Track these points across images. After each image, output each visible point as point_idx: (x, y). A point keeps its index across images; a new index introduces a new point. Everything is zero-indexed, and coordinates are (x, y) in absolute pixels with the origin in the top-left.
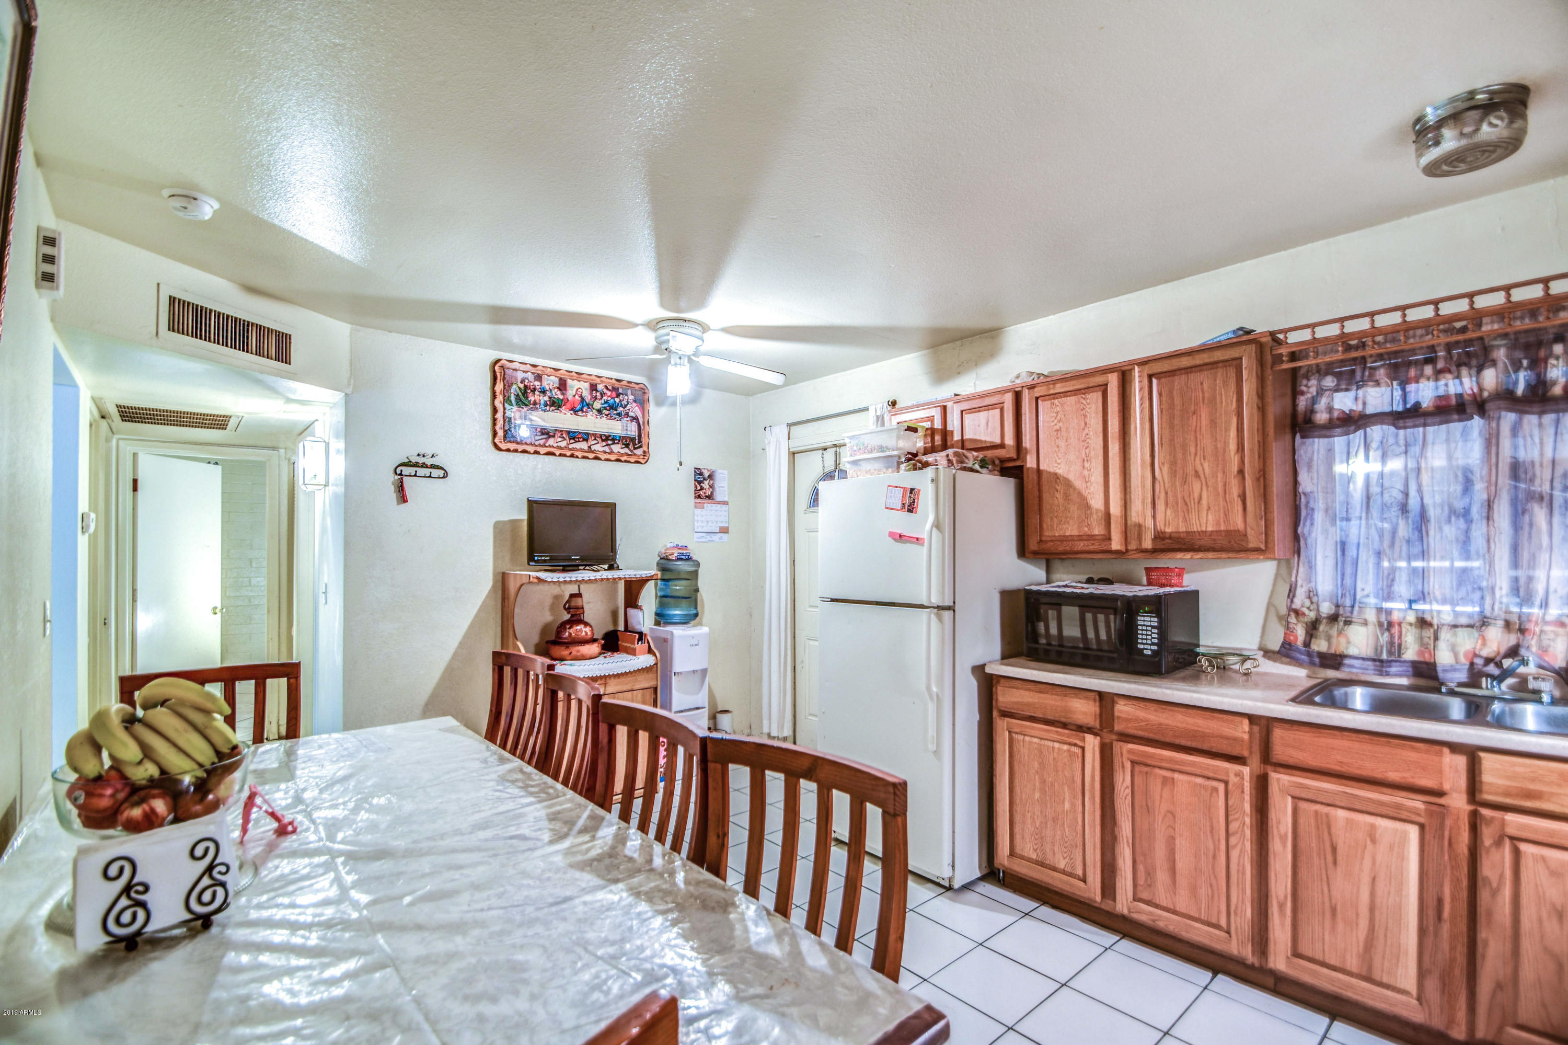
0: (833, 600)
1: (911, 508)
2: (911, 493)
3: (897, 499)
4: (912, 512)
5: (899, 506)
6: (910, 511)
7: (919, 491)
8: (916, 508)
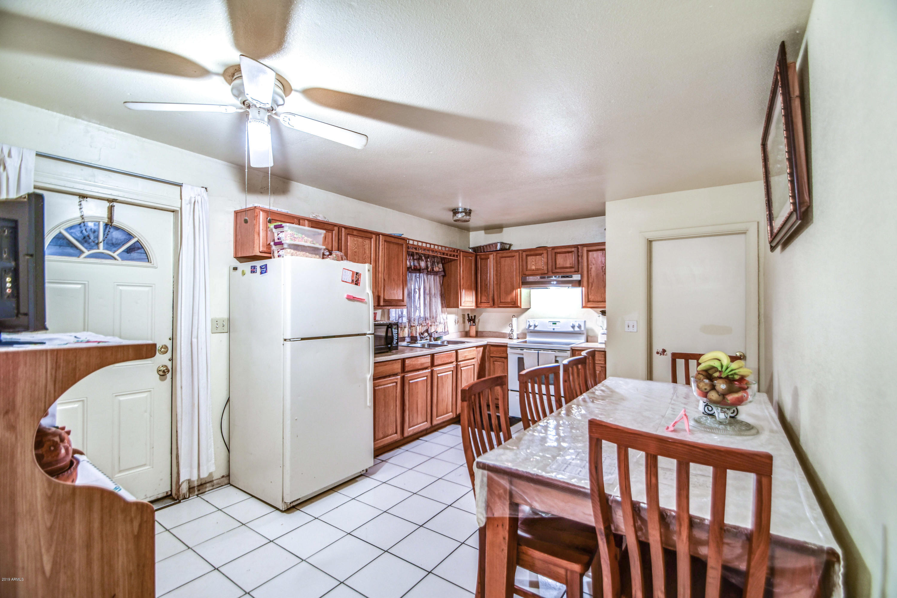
0: (302, 339)
1: (357, 283)
2: (357, 275)
3: (349, 277)
4: (357, 285)
5: (350, 281)
6: (356, 284)
7: (361, 274)
8: (359, 283)
